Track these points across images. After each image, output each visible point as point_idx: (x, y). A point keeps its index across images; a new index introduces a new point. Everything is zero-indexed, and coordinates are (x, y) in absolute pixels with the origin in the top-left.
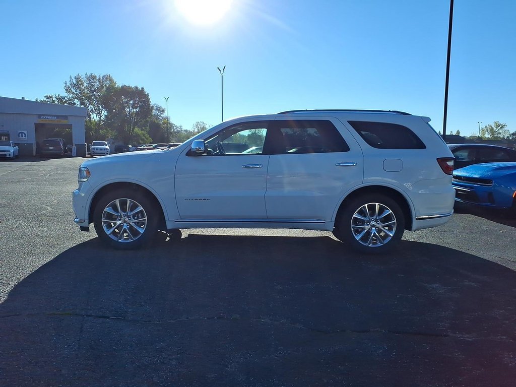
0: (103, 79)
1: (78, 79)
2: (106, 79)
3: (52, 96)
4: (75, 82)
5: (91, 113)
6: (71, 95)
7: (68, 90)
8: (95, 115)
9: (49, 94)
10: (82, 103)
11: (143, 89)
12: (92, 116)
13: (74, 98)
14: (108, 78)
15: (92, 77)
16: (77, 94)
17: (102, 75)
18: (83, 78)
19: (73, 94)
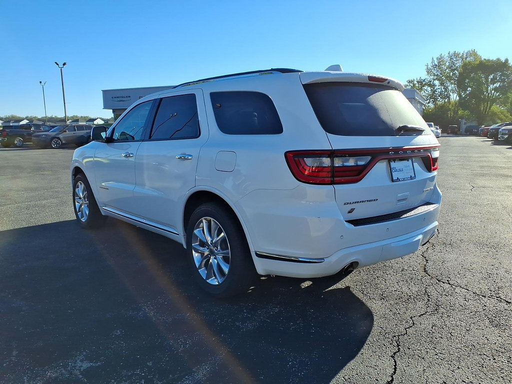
0: (466, 55)
1: (440, 60)
2: (471, 55)
3: (414, 80)
4: (436, 63)
5: (451, 94)
6: (432, 77)
7: (429, 72)
8: (456, 95)
9: (411, 79)
10: (442, 84)
11: (507, 60)
12: (452, 97)
13: (434, 80)
14: (474, 53)
15: (456, 55)
16: (437, 75)
17: (466, 51)
18: (446, 58)
19: (434, 75)
